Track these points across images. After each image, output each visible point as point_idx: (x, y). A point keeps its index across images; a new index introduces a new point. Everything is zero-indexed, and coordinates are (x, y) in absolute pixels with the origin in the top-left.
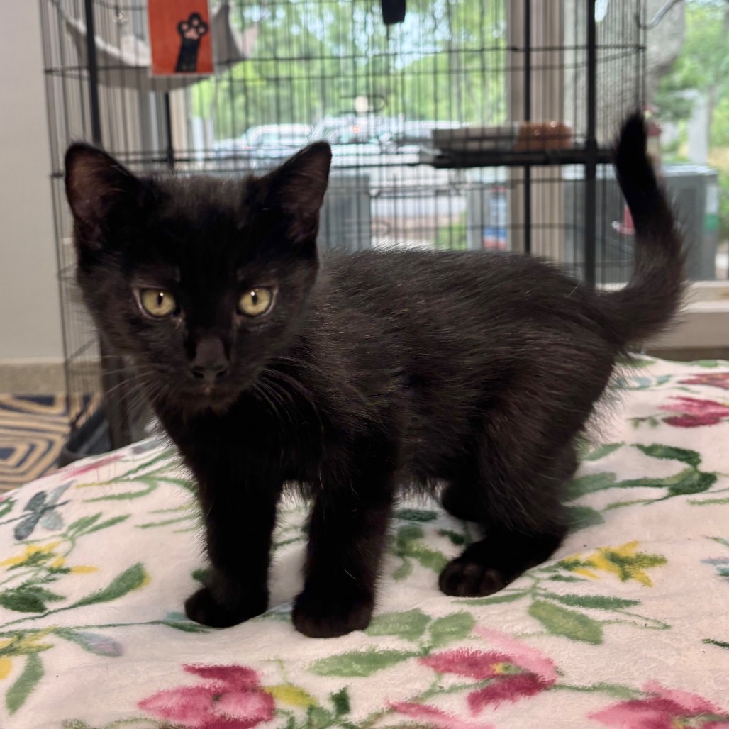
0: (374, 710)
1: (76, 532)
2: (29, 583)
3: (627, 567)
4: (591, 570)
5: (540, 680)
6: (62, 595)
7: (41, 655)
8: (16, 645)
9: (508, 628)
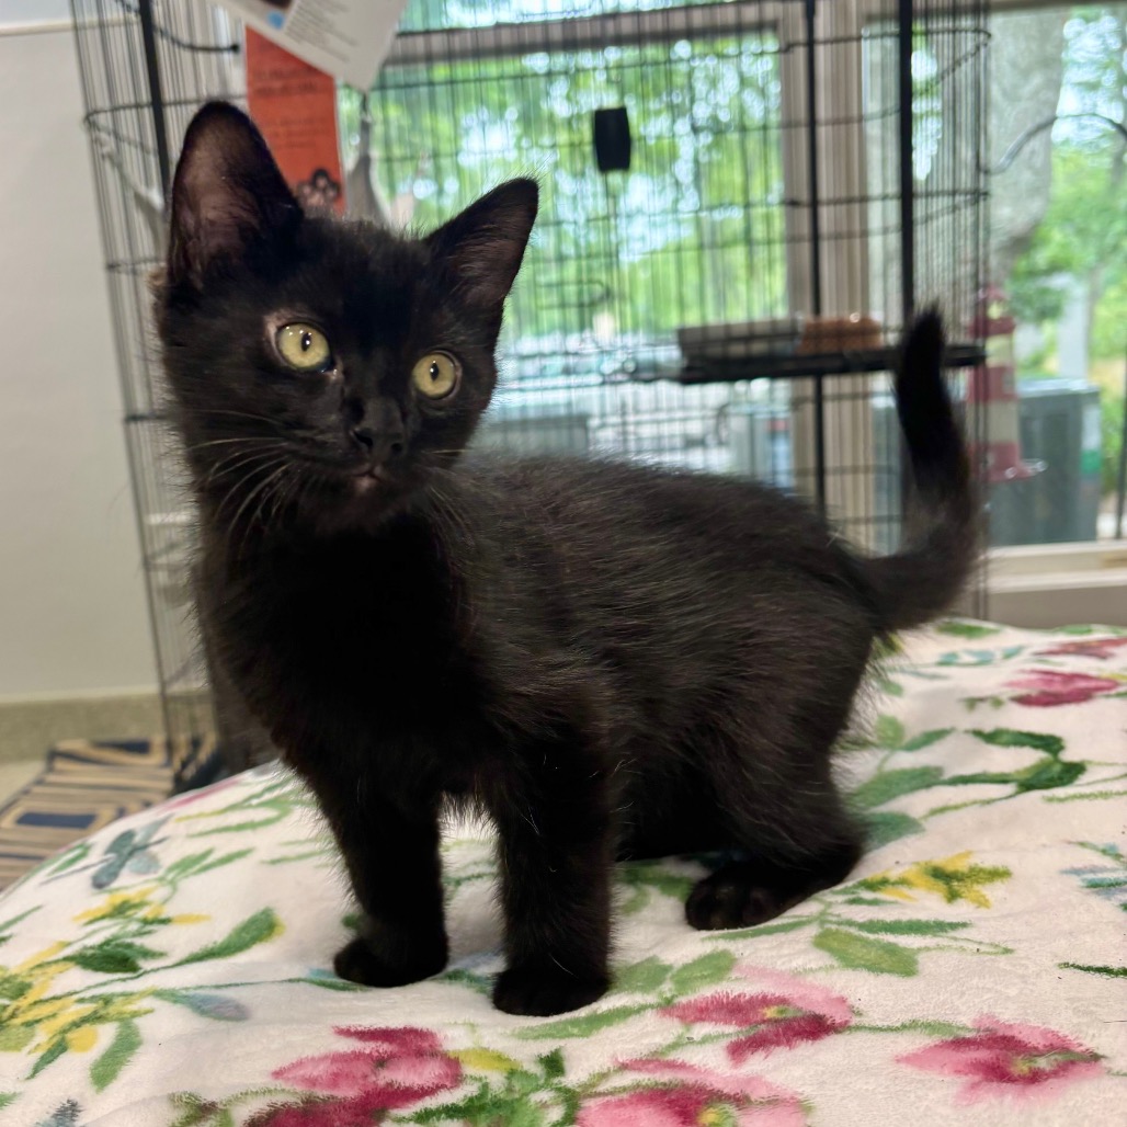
0: (597, 1070)
1: (179, 874)
2: (115, 938)
3: (956, 883)
4: (904, 890)
5: (829, 1022)
6: (162, 950)
7: (137, 1021)
8: (102, 1012)
9: (783, 963)
